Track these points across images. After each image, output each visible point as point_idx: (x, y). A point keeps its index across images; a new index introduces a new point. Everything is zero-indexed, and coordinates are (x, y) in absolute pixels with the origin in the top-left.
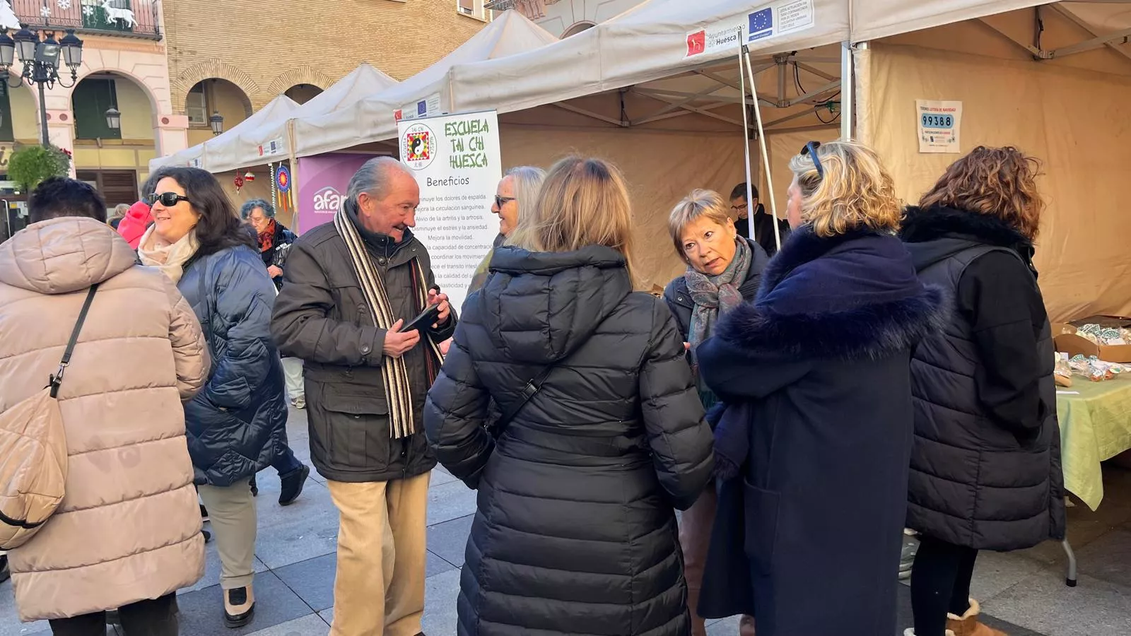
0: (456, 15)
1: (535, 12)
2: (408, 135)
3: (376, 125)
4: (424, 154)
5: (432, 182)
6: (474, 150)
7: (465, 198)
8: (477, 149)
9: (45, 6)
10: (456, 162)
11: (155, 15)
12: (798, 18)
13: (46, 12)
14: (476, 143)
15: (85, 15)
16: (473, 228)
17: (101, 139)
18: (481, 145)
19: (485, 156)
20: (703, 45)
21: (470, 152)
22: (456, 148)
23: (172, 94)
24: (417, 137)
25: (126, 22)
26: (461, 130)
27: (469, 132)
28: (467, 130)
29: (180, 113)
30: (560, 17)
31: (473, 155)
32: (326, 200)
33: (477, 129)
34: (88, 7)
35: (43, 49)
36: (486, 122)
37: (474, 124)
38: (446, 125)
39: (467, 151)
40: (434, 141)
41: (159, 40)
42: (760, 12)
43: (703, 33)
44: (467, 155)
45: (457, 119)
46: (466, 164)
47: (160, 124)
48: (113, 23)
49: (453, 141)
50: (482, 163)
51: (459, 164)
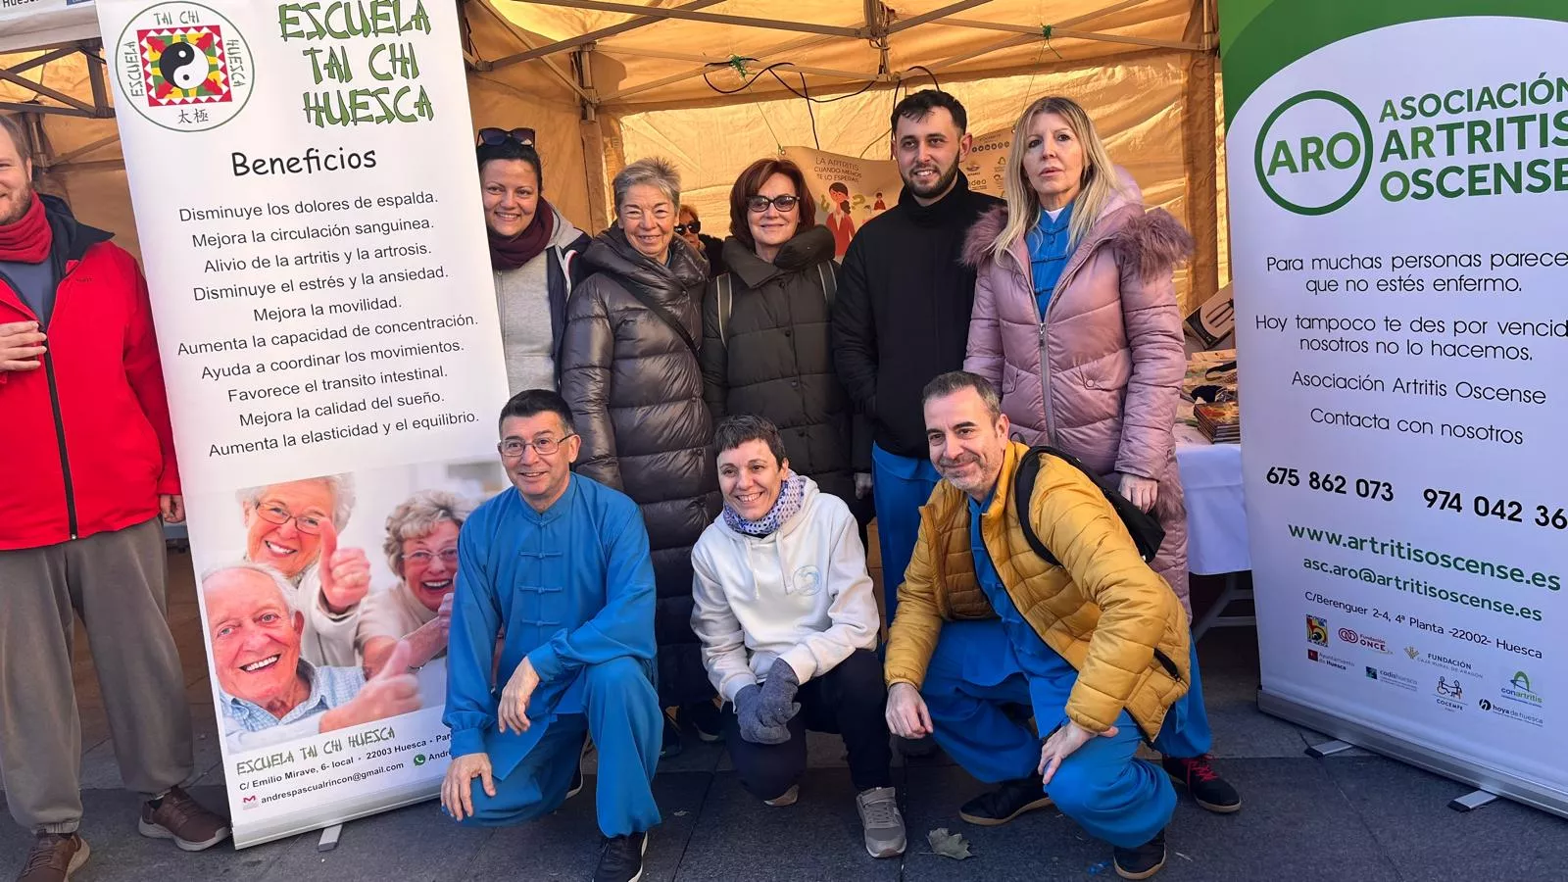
2: (142, 34)
4: (210, 87)
5: (249, 164)
6: (388, 77)
7: (367, 203)
8: (397, 76)
10: (327, 108)
14: (393, 60)
16: (401, 277)
18: (409, 66)
19: (423, 94)
21: (375, 85)
22: (325, 73)
24: (177, 38)
26: (338, 22)
27: (365, 32)
28: (358, 26)
33: (392, 23)
36: (420, 7)
37: (381, 10)
38: (283, 9)
39: (362, 79)
40: (243, 53)
44: (365, 92)
46: (361, 113)
49: (312, 52)
50: (415, 112)
51: (337, 115)
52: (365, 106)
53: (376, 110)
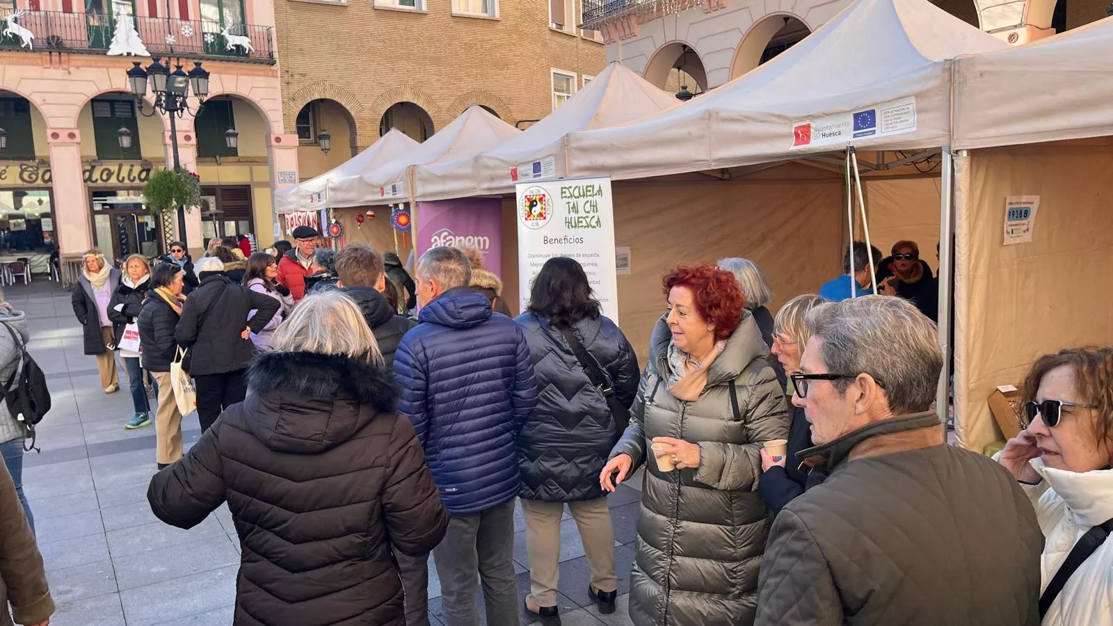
0: (548, 31)
1: (627, 32)
2: (526, 196)
3: (492, 179)
4: (541, 215)
5: (548, 240)
6: (589, 212)
8: (591, 212)
9: (170, 34)
10: (571, 223)
11: (270, 40)
12: (901, 122)
13: (170, 39)
14: (591, 206)
15: (207, 42)
17: (220, 156)
18: (595, 208)
19: (598, 218)
20: (809, 137)
21: (585, 215)
22: (571, 210)
23: (284, 115)
24: (534, 199)
25: (244, 49)
26: (576, 194)
27: (584, 196)
28: (582, 194)
29: (291, 132)
30: (651, 36)
31: (587, 217)
32: (443, 241)
33: (591, 193)
34: (209, 35)
35: (174, 81)
36: (600, 187)
37: (589, 189)
38: (562, 188)
39: (581, 213)
40: (550, 203)
41: (273, 65)
42: (864, 112)
43: (809, 126)
44: (582, 217)
45: (573, 184)
46: (580, 224)
47: (274, 143)
48: (232, 49)
49: (569, 203)
50: (596, 225)
51: (573, 225)
52: (581, 222)
53: (585, 224)
